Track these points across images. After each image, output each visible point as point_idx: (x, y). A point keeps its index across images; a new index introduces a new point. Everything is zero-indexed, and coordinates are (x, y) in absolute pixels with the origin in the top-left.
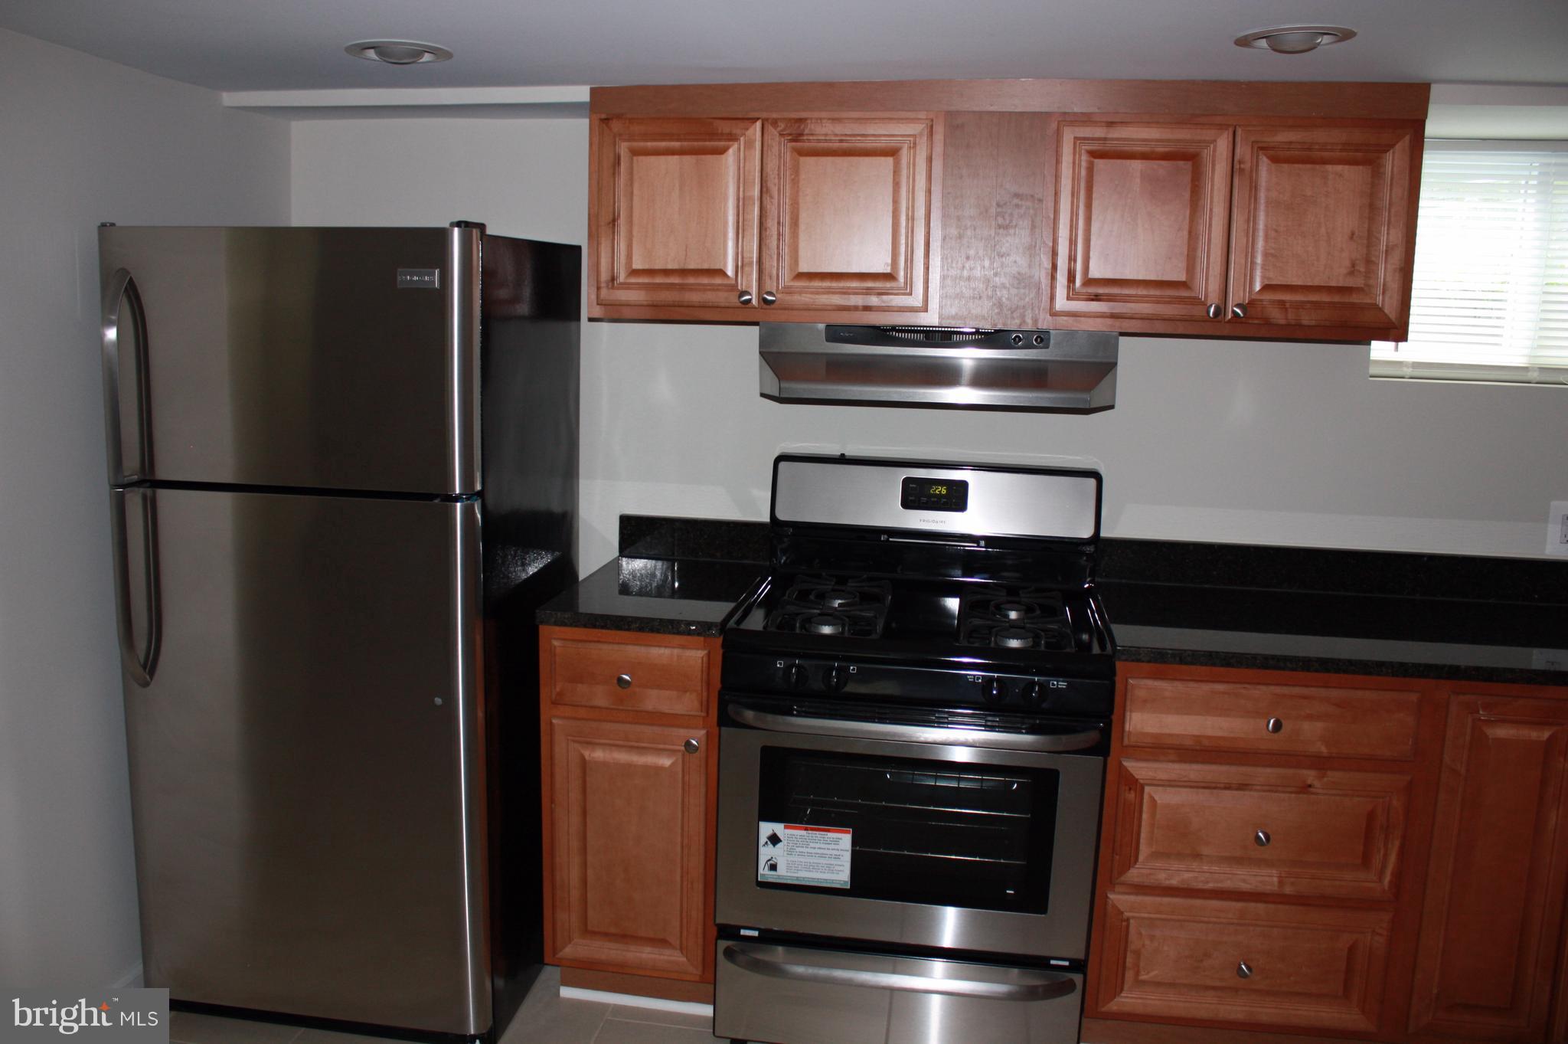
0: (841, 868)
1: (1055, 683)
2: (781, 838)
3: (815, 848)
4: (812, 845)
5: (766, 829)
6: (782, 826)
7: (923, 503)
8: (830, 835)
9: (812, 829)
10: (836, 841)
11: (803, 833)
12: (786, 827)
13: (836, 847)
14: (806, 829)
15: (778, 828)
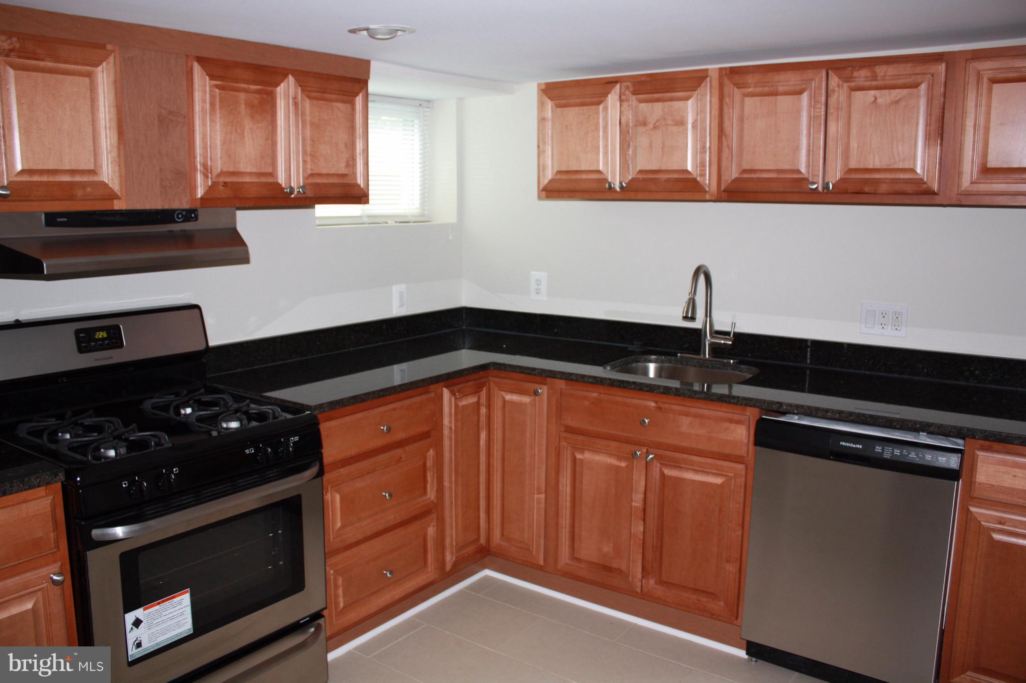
0: (186, 620)
1: (293, 439)
2: (142, 620)
3: (166, 615)
4: (164, 613)
5: (130, 617)
6: (141, 610)
7: (93, 347)
8: (175, 600)
9: (163, 602)
10: (180, 603)
11: (157, 607)
12: (145, 610)
13: (181, 607)
14: (159, 604)
15: (139, 613)
